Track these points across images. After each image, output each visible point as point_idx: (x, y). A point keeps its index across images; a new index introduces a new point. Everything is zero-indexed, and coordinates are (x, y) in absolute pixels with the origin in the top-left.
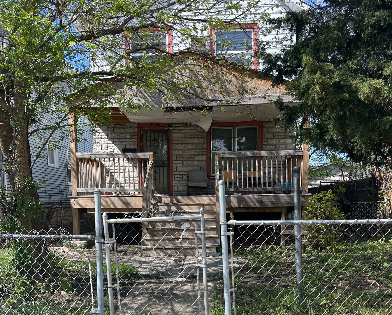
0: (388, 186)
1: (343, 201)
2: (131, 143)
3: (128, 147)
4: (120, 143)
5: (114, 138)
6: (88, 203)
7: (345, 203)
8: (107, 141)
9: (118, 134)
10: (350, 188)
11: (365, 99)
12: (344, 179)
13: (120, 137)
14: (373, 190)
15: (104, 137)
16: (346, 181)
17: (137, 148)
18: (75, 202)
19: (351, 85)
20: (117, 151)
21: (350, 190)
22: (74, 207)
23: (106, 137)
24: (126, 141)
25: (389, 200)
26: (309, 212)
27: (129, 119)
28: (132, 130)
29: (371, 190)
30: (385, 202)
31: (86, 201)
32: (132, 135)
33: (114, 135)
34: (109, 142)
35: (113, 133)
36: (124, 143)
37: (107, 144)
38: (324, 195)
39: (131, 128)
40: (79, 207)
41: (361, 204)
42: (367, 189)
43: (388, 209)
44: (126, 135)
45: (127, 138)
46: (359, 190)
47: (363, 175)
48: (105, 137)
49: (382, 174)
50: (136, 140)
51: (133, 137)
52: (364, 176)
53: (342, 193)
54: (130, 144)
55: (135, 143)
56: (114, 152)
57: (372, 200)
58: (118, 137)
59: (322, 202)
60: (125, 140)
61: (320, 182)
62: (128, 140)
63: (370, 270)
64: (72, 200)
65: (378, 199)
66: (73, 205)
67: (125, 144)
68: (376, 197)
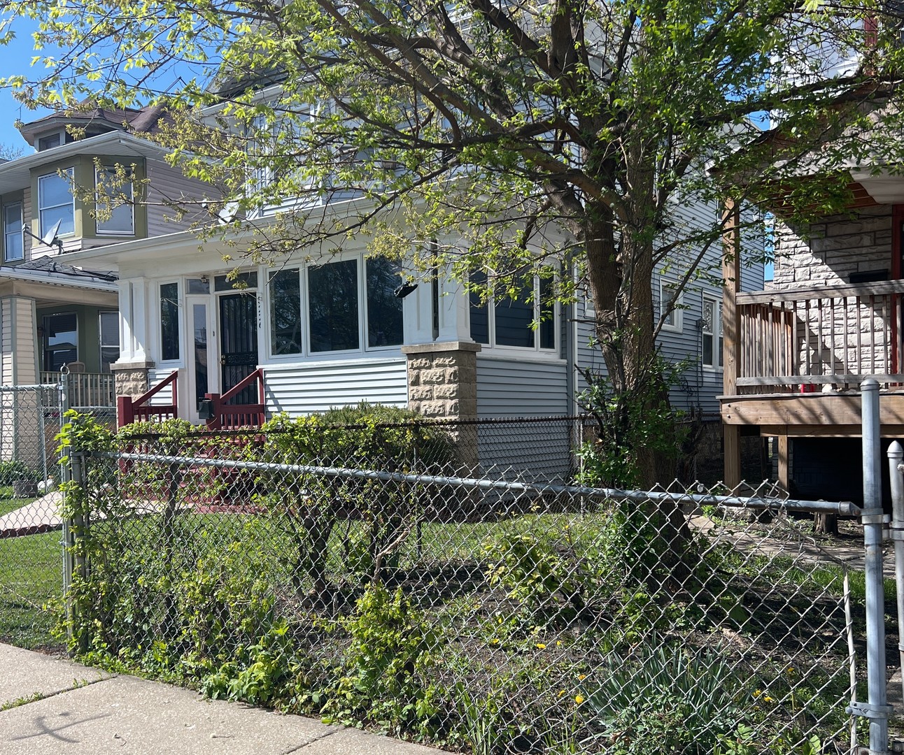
2: (874, 257)
3: (864, 268)
4: (842, 260)
5: (829, 248)
6: (762, 413)
8: (809, 258)
9: (838, 239)
13: (844, 246)
15: (800, 249)
17: (890, 268)
18: (731, 410)
20: (835, 280)
22: (729, 422)
23: (808, 249)
24: (860, 255)
27: (871, 198)
28: (878, 224)
31: (758, 407)
32: (877, 236)
33: (827, 242)
34: (815, 260)
35: (827, 236)
36: (855, 259)
37: (807, 265)
39: (876, 220)
40: (741, 423)
44: (862, 239)
45: (863, 247)
48: (803, 249)
50: (889, 248)
51: (878, 241)
54: (870, 260)
55: (885, 255)
56: (826, 283)
58: (838, 246)
60: (858, 251)
62: (864, 251)
64: (725, 406)
66: (725, 417)
67: (858, 262)
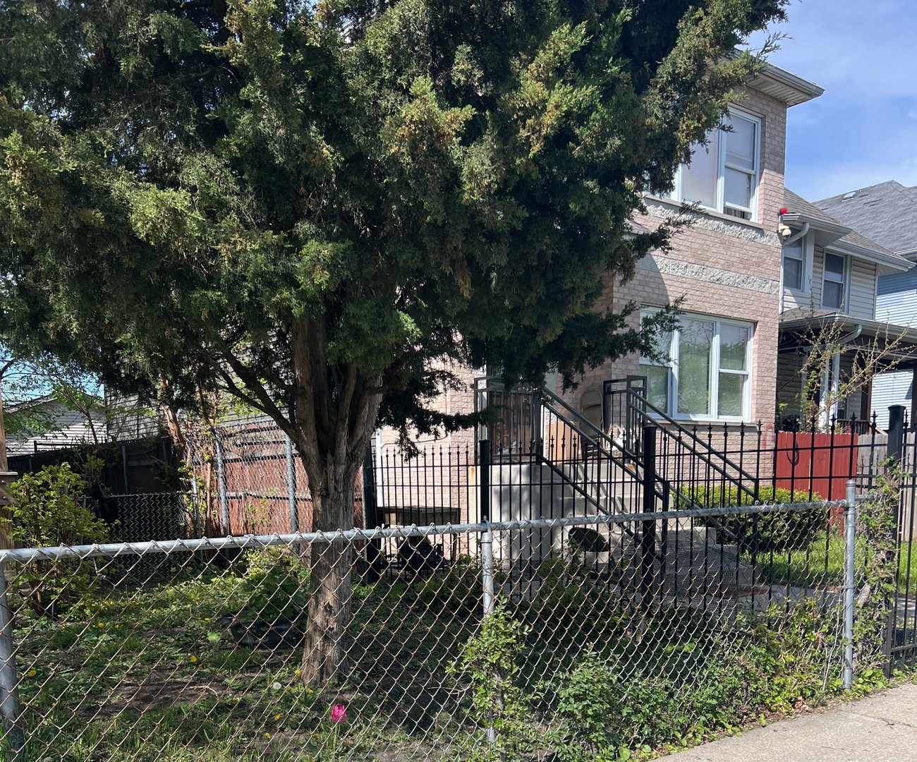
0: (198, 458)
1: (98, 491)
7: (105, 496)
10: (111, 460)
11: (147, 236)
12: (95, 437)
14: (166, 466)
16: (100, 442)
19: (107, 191)
21: (114, 464)
25: (202, 488)
26: (14, 519)
29: (162, 464)
30: (195, 492)
38: (50, 476)
41: (142, 497)
42: (151, 463)
43: (203, 509)
46: (134, 463)
47: (138, 430)
49: (183, 430)
52: (141, 431)
53: (94, 470)
57: (166, 489)
59: (49, 496)
61: (35, 442)
63: (180, 652)
65: (179, 485)
68: (175, 482)
